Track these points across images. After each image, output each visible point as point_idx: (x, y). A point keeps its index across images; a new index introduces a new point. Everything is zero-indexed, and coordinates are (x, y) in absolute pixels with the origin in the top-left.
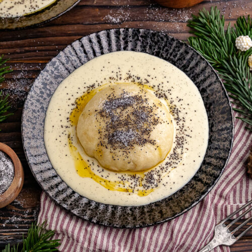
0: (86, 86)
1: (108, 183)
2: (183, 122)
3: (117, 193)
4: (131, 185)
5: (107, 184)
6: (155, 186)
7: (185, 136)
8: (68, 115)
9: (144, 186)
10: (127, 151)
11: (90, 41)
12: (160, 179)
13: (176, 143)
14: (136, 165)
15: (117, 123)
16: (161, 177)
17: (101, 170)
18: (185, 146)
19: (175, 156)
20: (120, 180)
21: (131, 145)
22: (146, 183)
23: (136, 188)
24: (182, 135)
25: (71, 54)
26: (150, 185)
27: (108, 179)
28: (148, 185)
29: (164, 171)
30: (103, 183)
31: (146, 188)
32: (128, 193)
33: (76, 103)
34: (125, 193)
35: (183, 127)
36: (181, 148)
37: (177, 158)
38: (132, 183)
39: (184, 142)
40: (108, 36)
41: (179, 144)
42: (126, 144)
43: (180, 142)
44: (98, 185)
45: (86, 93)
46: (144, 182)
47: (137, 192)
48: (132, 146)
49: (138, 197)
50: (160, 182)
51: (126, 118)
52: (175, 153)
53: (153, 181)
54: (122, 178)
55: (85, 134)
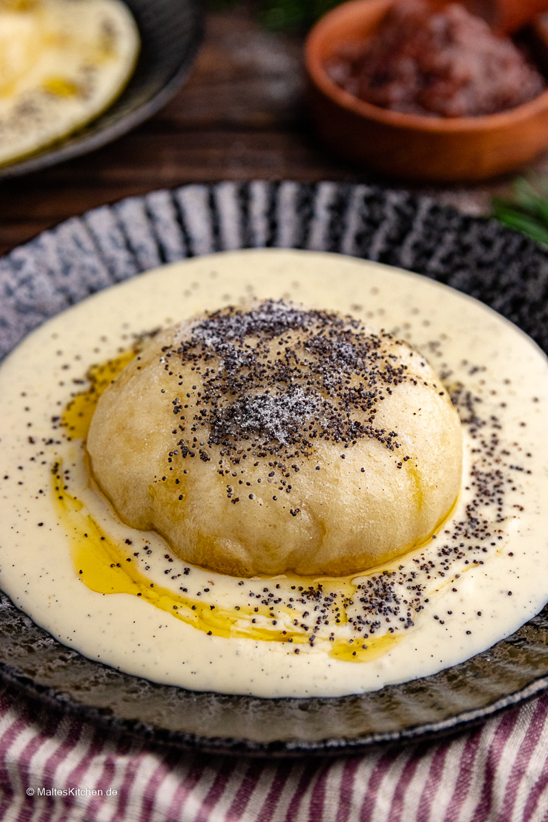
0: (128, 332)
1: (207, 613)
2: (495, 431)
3: (246, 645)
4: (301, 621)
5: (201, 617)
6: (400, 625)
7: (505, 471)
8: (58, 411)
9: (357, 623)
10: (287, 464)
11: (150, 215)
12: (422, 599)
13: (474, 490)
14: (320, 527)
15: (245, 373)
16: (425, 594)
17: (181, 571)
18: (510, 498)
19: (474, 528)
20: (256, 602)
21: (300, 440)
22: (362, 613)
23: (325, 631)
24: (495, 467)
25: (79, 244)
26: (380, 618)
27: (207, 599)
28: (371, 618)
29: (433, 572)
30: (185, 611)
31: (366, 629)
32: (290, 647)
33: (91, 378)
34: (278, 646)
35: (495, 442)
36: (495, 506)
37: (481, 534)
38: (305, 614)
39: (506, 487)
40: (212, 204)
41: (486, 493)
42: (281, 436)
43: (490, 487)
44: (166, 617)
45: (129, 352)
46: (356, 610)
47: (328, 646)
48: (305, 443)
49: (333, 662)
50: (419, 609)
51: (281, 357)
52: (472, 520)
53: (392, 605)
54: (265, 596)
55: (122, 428)
